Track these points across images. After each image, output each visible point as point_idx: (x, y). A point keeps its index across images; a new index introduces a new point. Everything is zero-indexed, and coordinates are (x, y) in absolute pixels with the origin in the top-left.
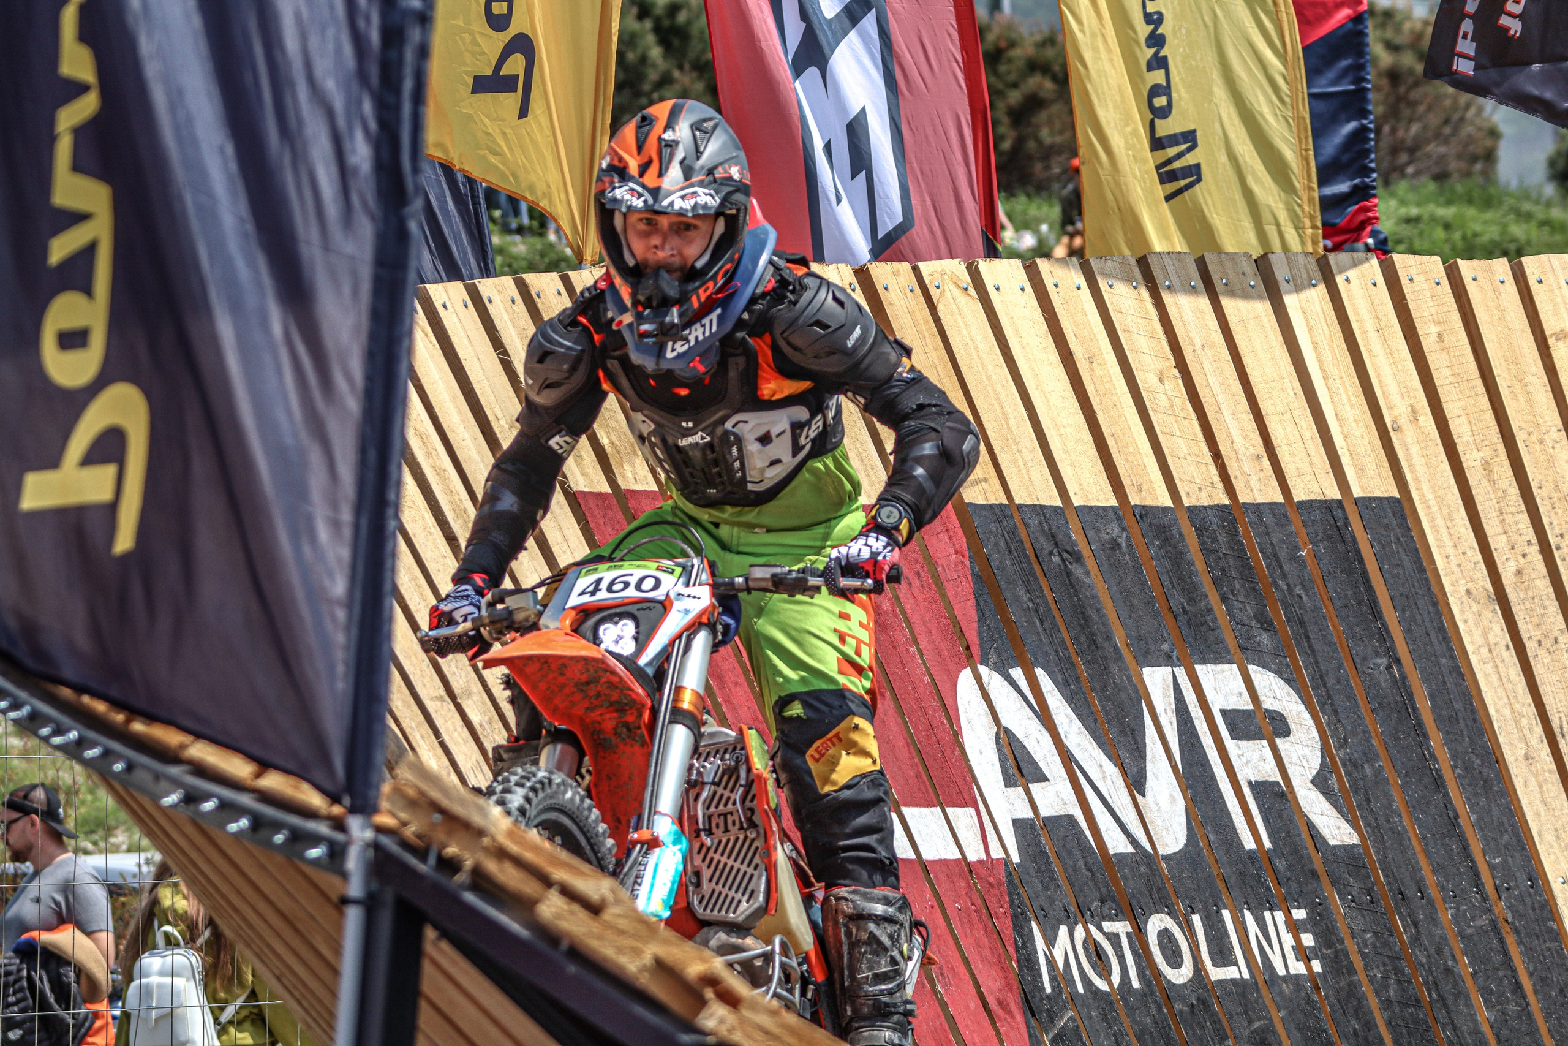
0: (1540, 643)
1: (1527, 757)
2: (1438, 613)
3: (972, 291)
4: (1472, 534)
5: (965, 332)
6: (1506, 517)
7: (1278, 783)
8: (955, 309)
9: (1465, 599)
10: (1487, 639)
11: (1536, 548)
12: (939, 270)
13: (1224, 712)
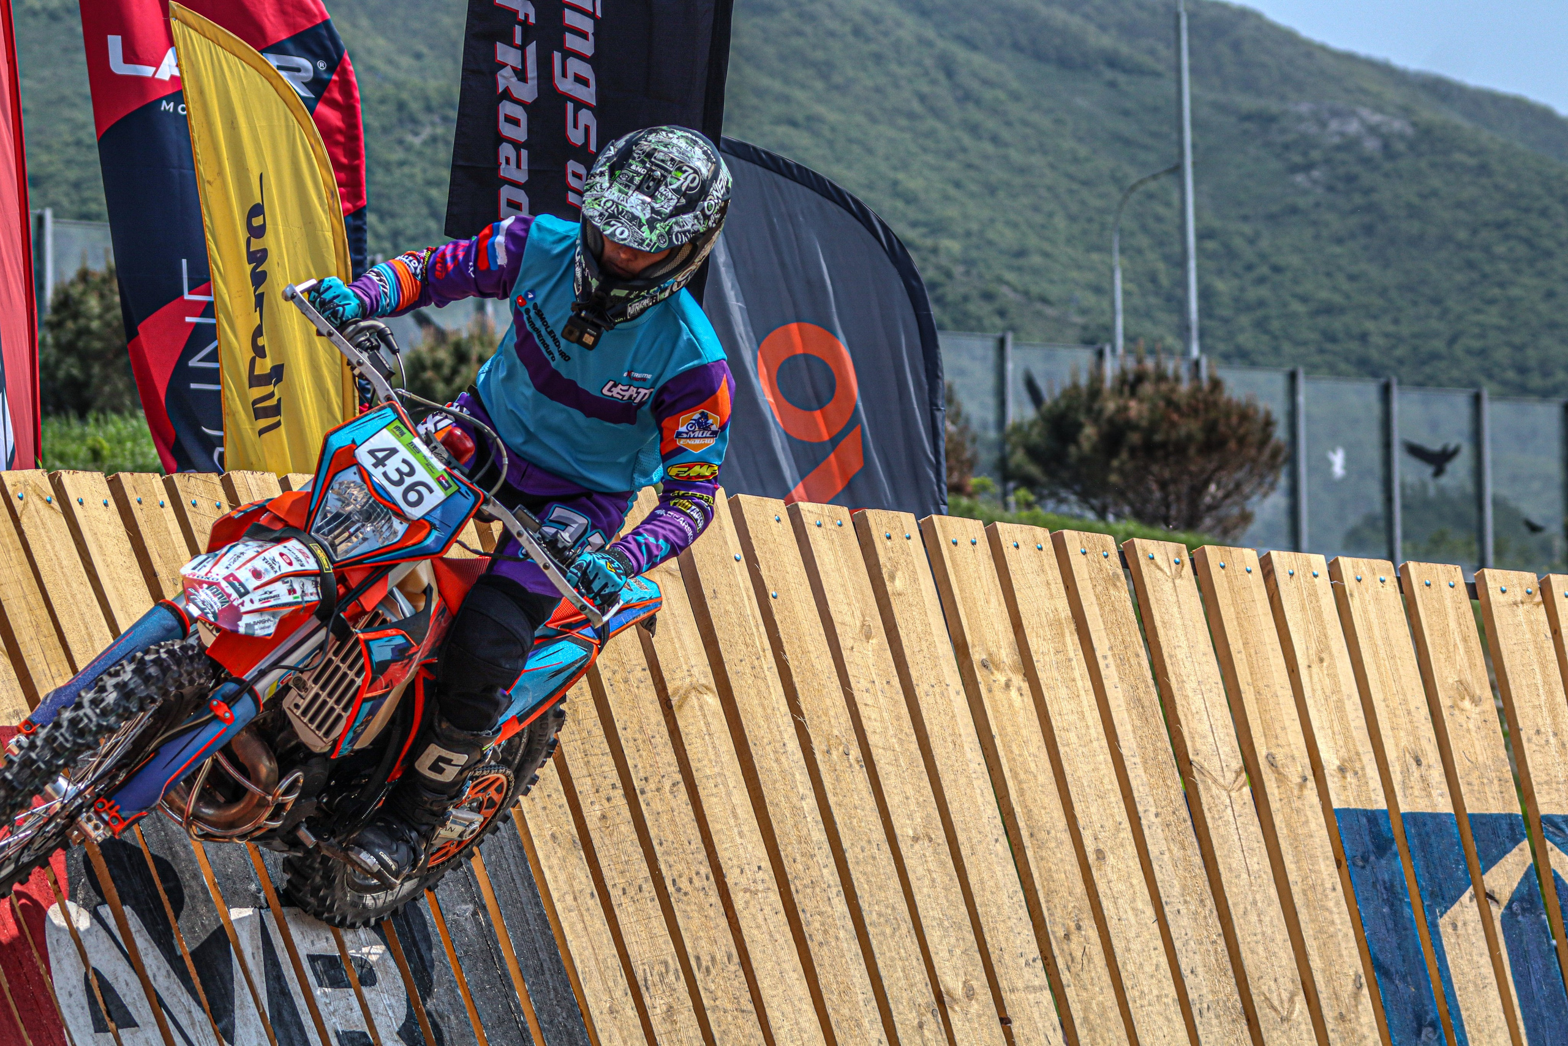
0: (624, 889)
1: (611, 1011)
2: (524, 860)
3: (55, 504)
4: (557, 776)
5: (48, 547)
6: (590, 758)
7: (364, 1034)
8: (39, 522)
9: (550, 843)
10: (572, 886)
11: (621, 792)
12: (22, 479)
13: (312, 959)
